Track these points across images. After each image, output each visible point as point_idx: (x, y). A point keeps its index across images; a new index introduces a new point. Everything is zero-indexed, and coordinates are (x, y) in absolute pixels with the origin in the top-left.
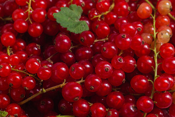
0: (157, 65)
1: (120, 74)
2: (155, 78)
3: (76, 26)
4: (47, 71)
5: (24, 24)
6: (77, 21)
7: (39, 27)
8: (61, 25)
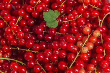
0: (74, 61)
1: (55, 57)
2: (70, 68)
3: (52, 22)
4: (23, 42)
5: (31, 9)
6: (54, 19)
7: (36, 14)
8: (44, 20)
